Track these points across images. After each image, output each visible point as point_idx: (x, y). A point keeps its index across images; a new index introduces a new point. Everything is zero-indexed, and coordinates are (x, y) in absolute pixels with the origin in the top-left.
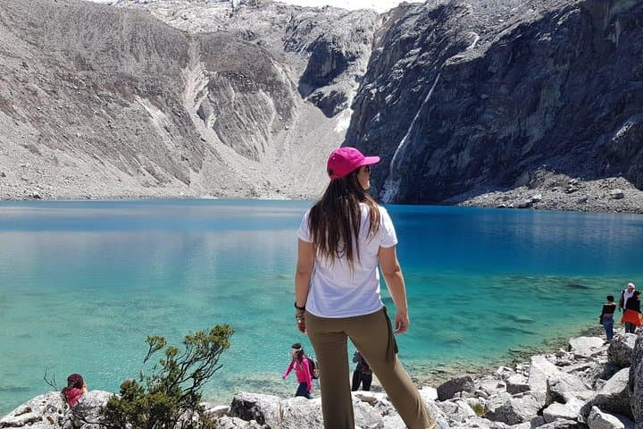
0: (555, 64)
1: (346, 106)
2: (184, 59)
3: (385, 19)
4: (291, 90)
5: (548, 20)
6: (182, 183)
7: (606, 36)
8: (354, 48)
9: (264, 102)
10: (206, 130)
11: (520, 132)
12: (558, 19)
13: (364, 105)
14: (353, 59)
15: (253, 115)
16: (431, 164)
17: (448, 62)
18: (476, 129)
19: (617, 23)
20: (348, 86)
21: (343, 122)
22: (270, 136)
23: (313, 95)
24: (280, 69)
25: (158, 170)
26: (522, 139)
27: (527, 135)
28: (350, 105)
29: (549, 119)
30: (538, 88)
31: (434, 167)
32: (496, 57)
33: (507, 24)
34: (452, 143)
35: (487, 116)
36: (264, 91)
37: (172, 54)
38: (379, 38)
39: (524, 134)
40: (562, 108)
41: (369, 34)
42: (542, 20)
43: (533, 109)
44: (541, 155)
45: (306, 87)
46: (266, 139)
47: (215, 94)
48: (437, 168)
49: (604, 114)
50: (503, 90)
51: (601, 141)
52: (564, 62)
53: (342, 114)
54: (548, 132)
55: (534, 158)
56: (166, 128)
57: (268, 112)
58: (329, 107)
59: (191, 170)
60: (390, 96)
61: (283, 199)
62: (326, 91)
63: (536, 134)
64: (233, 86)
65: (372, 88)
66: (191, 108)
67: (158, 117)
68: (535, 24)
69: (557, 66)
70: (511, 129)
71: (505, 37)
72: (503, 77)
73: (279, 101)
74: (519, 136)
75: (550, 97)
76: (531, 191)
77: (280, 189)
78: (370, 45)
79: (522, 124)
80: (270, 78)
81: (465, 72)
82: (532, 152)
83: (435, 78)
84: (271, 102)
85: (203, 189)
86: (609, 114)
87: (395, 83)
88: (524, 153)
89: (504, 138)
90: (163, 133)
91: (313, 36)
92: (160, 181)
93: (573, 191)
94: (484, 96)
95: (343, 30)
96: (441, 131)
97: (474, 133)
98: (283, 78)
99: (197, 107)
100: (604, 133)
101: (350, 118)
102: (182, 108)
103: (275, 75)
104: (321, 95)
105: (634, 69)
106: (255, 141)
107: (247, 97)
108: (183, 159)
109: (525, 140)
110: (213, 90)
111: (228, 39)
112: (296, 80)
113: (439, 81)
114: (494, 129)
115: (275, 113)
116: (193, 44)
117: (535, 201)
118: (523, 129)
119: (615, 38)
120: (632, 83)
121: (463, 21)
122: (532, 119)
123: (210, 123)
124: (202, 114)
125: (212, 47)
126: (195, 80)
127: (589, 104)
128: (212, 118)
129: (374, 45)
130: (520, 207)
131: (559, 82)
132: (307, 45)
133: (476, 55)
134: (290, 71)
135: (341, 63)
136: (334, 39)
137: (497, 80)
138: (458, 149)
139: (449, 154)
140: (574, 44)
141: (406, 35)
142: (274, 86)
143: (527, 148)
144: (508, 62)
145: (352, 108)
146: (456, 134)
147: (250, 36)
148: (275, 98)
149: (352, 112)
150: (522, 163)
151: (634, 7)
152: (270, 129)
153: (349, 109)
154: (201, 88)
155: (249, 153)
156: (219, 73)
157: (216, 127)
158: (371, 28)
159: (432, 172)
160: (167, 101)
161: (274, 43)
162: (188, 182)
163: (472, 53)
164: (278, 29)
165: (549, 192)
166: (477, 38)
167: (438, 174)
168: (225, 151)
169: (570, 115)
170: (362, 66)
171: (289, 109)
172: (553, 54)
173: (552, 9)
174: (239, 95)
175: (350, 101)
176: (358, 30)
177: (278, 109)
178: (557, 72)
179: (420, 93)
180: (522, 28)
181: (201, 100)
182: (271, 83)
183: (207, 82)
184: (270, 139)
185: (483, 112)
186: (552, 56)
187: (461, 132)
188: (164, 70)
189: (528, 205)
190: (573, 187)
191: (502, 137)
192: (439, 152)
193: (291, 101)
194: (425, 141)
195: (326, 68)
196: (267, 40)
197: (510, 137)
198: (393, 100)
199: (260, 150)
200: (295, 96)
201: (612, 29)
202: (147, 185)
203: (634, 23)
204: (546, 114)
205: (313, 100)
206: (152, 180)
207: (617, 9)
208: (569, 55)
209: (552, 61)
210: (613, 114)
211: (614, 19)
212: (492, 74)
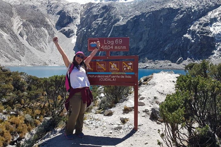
0: (146, 27)
1: (74, 34)
2: (11, 14)
3: (84, 7)
4: (53, 28)
5: (143, 15)
6: (19, 61)
7: (159, 21)
8: (75, 15)
9: (44, 31)
10: (24, 40)
11: (137, 46)
12: (146, 15)
13: (82, 35)
14: (75, 19)
15: (40, 36)
17: (116, 25)
19: (162, 18)
20: (73, 27)
21: (74, 40)
22: (47, 43)
23: (61, 30)
24: (48, 20)
25: (9, 56)
26: (138, 49)
27: (139, 47)
28: (75, 34)
29: (145, 43)
30: (142, 34)
32: (130, 24)
33: (131, 14)
36: (44, 28)
37: (6, 12)
38: (83, 13)
39: (138, 47)
40: (149, 40)
41: (79, 11)
42: (141, 15)
43: (141, 40)
44: (144, 53)
45: (58, 27)
46: (46, 44)
47: (26, 28)
49: (161, 42)
50: (132, 34)
51: (161, 50)
52: (149, 27)
53: (73, 37)
54: (145, 47)
55: (142, 54)
56: (9, 40)
57: (46, 35)
58: (68, 34)
59: (21, 56)
60: (93, 33)
61: (57, 66)
62: (66, 29)
63: (142, 47)
64: (32, 25)
65: (85, 29)
66: (17, 33)
67: (5, 36)
68: (140, 16)
70: (134, 46)
71: (131, 19)
72: (132, 30)
73: (49, 31)
74: (137, 48)
75: (145, 37)
76: (145, 64)
77: (55, 62)
78: (80, 15)
79: (138, 44)
80: (45, 23)
81: (121, 28)
82: (141, 52)
83: (111, 30)
84: (46, 31)
85: (27, 63)
86: (163, 43)
87: (95, 29)
88: (138, 53)
89: (133, 48)
90: (8, 42)
91: (59, 9)
92: (11, 60)
94: (127, 35)
95: (70, 9)
98: (50, 23)
99: (19, 32)
100: (162, 47)
101: (76, 39)
102: (14, 32)
103: (47, 22)
104: (64, 30)
105: (168, 31)
106: (43, 45)
107: (38, 29)
108: (17, 51)
110: (25, 26)
111: (27, 8)
112: (54, 24)
113: (113, 30)
114: (130, 45)
115: (48, 36)
116: (13, 8)
117: (147, 66)
118: (138, 46)
119: (162, 22)
120: (168, 35)
121: (116, 12)
122: (141, 42)
123: (25, 38)
124: (21, 35)
125: (21, 11)
126: (17, 23)
127: (156, 39)
128: (25, 37)
129: (81, 15)
130: (143, 68)
131: (147, 33)
132: (57, 12)
133: (124, 23)
134: (52, 20)
135: (71, 20)
136: (68, 12)
137: (130, 31)
139: (117, 52)
140: (151, 22)
141: (95, 14)
142: (47, 26)
143: (139, 51)
144: (133, 26)
145: (76, 35)
147: (34, 7)
148: (48, 30)
149: (76, 36)
150: (139, 55)
151: (166, 15)
152: (47, 41)
153: (75, 35)
154: (20, 25)
155: (41, 49)
156: (26, 20)
157: (27, 40)
158: (79, 9)
160: (8, 30)
161: (43, 10)
162: (21, 60)
163: (122, 22)
164: (44, 5)
165: (150, 64)
166: (122, 18)
168: (33, 49)
169: (151, 42)
170: (78, 21)
171: (53, 34)
173: (144, 12)
174: (35, 28)
175: (75, 33)
176: (75, 10)
177: (49, 34)
178: (147, 30)
179: (106, 33)
180: (136, 16)
181: (20, 30)
182: (46, 25)
183: (22, 23)
184: (48, 45)
186: (145, 25)
188: (4, 18)
189: (145, 68)
190: (156, 63)
191: (132, 48)
193: (54, 32)
195: (65, 21)
196: (40, 9)
197: (134, 48)
198: (95, 34)
199: (45, 48)
200: (55, 30)
202: (6, 61)
203: (166, 18)
204: (144, 41)
205: (62, 32)
206: (8, 60)
207: (162, 14)
208: (150, 25)
209: (145, 27)
210: (164, 43)
211: (161, 17)
212: (128, 29)
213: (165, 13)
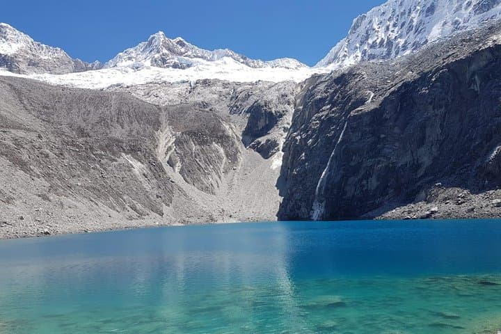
0: (434, 109)
1: (278, 150)
2: (157, 125)
3: (302, 87)
4: (236, 142)
5: (424, 78)
6: (158, 215)
7: (469, 86)
8: (281, 108)
9: (216, 151)
10: (175, 174)
11: (414, 160)
12: (431, 77)
13: (292, 148)
14: (281, 116)
15: (209, 161)
16: (347, 188)
17: (352, 113)
18: (380, 161)
19: (476, 77)
20: (279, 136)
21: (277, 161)
22: (222, 175)
23: (253, 143)
24: (227, 127)
25: (139, 206)
26: (416, 166)
27: (420, 162)
28: (281, 148)
29: (435, 149)
30: (423, 127)
31: (350, 191)
32: (388, 107)
33: (394, 83)
34: (362, 172)
35: (387, 151)
36: (217, 143)
37: (149, 122)
38: (298, 101)
39: (417, 162)
40: (444, 140)
41: (292, 98)
42: (418, 80)
43: (421, 142)
44: (432, 177)
45: (248, 138)
46: (220, 178)
47: (180, 148)
48: (353, 192)
49: (477, 143)
50: (396, 130)
51: (478, 163)
52: (441, 107)
53: (276, 156)
54: (435, 159)
55: (427, 179)
56: (144, 175)
57: (220, 158)
58: (266, 151)
59: (164, 205)
60: (310, 140)
61: (235, 222)
62: (263, 140)
63: (426, 161)
64: (193, 141)
65: (297, 136)
66: (162, 158)
67: (138, 167)
68: (415, 82)
69: (436, 110)
70: (407, 159)
71: (392, 93)
72: (395, 121)
73: (227, 149)
74: (414, 164)
75: (434, 133)
76: (429, 205)
77: (232, 214)
78: (292, 106)
79: (414, 155)
80: (221, 134)
81: (366, 120)
82: (425, 175)
83: (344, 125)
84: (222, 151)
85: (174, 219)
86: (481, 143)
87: (314, 131)
88: (418, 176)
89: (402, 165)
90: (142, 179)
91: (251, 101)
92: (141, 215)
93: (462, 203)
94: (382, 136)
95: (272, 96)
96: (352, 164)
97: (378, 164)
98: (230, 133)
99: (167, 158)
100: (479, 157)
101: (281, 158)
102: (156, 159)
103: (224, 131)
104: (259, 143)
105: (495, 109)
106: (212, 179)
107: (204, 149)
108: (158, 197)
109: (419, 166)
110: (178, 145)
111: (189, 108)
112: (239, 134)
113: (347, 127)
114: (393, 159)
115: (225, 158)
116: (163, 113)
117: (433, 212)
118: (416, 158)
119: (477, 88)
120: (495, 119)
121: (360, 84)
122: (422, 150)
123: (177, 169)
124: (171, 163)
125: (176, 114)
126: (165, 139)
127: (464, 136)
128: (178, 165)
129: (295, 106)
130: (422, 218)
131: (439, 122)
132: (246, 109)
133: (373, 107)
134: (235, 128)
135: (272, 120)
136: (266, 103)
137: (391, 124)
138: (367, 176)
139: (361, 180)
140: (447, 94)
141: (319, 97)
142: (223, 139)
143: (421, 172)
144: (398, 110)
145: (283, 151)
146: (364, 165)
147: (205, 105)
148: (225, 147)
149: (283, 153)
150: (419, 184)
151: (487, 65)
152: (222, 170)
153: (281, 152)
154: (170, 144)
155: (208, 189)
156: (183, 133)
157: (181, 172)
158: (292, 94)
159: (349, 195)
160: (144, 155)
161: (222, 109)
162: (162, 214)
163: (369, 106)
164: (224, 99)
165: (443, 205)
166: (373, 95)
167: (353, 196)
168: (192, 190)
169: (451, 146)
170: (288, 120)
171: (235, 154)
172: (432, 102)
173: (426, 71)
174: (198, 147)
175: (281, 146)
176: (283, 96)
177: (227, 156)
178: (436, 115)
179: (333, 136)
180: (406, 85)
181: (170, 153)
182: (221, 137)
183: (174, 140)
184: (222, 177)
185: (384, 148)
186: (431, 103)
187: (369, 163)
188: (142, 133)
189: (428, 216)
190: (462, 200)
191: (400, 165)
192: (353, 179)
193: (237, 149)
194: (341, 172)
195: (261, 124)
196: (217, 107)
197: (406, 165)
198: (313, 143)
199: (215, 186)
200: (240, 146)
201: (472, 82)
202: (131, 218)
203: (488, 77)
204: (432, 145)
205: (253, 147)
206: (135, 214)
207: (474, 67)
208: (444, 102)
209: (431, 107)
210: (484, 142)
211: (473, 74)
212: (386, 120)
213: (483, 63)
